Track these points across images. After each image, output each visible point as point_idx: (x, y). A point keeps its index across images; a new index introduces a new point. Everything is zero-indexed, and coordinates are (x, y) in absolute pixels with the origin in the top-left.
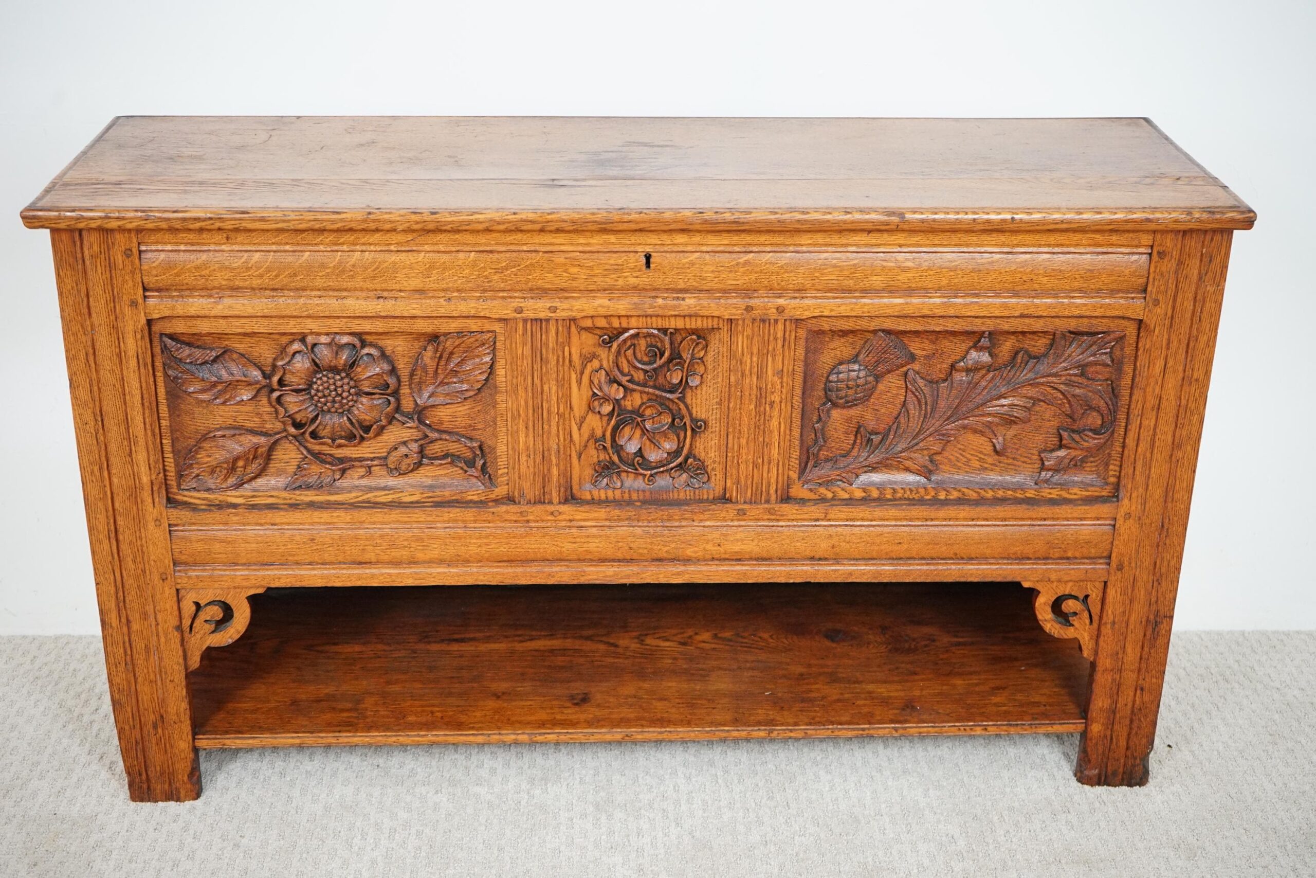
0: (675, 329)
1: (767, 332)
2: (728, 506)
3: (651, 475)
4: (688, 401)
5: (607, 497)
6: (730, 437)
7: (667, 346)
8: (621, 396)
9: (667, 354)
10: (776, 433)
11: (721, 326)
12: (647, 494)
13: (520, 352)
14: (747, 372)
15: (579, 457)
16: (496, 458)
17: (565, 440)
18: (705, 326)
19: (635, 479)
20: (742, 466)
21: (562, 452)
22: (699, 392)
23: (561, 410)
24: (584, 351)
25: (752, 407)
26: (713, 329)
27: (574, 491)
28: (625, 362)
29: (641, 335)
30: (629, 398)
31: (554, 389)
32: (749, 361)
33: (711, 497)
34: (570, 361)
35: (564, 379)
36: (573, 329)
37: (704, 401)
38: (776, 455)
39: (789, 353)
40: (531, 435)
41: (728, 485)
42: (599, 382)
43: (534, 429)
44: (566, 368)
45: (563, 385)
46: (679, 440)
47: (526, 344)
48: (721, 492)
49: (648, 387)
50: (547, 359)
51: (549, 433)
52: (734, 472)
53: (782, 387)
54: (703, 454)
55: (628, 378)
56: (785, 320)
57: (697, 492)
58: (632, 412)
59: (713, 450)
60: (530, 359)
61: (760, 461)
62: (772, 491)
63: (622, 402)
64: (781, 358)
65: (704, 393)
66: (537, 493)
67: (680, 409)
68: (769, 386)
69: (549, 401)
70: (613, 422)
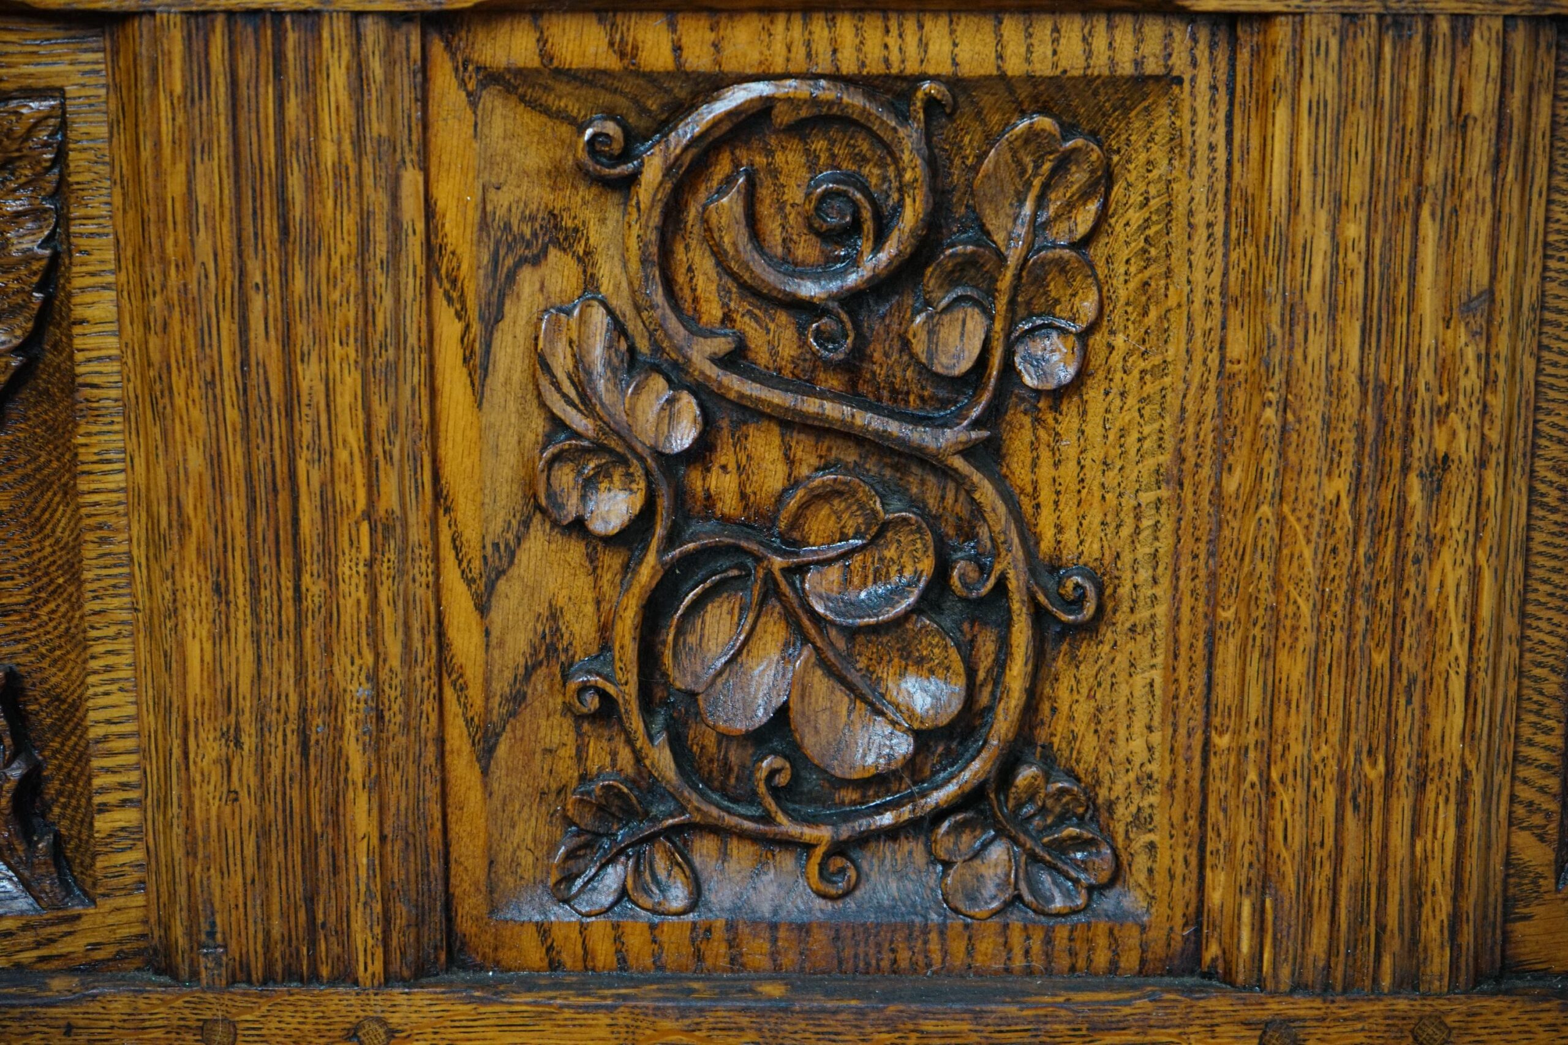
0: (956, 83)
1: (1414, 84)
2: (1219, 1003)
3: (839, 849)
4: (1019, 470)
5: (622, 961)
6: (1228, 651)
7: (914, 168)
8: (683, 437)
9: (910, 216)
10: (1457, 626)
11: (1180, 63)
12: (819, 942)
13: (175, 186)
14: (1314, 301)
15: (485, 751)
16: (83, 758)
17: (409, 658)
18: (1100, 65)
19: (760, 866)
20: (1285, 796)
21: (395, 717)
22: (1069, 421)
23: (389, 498)
24: (501, 201)
25: (1340, 485)
26: (1140, 82)
27: (465, 925)
28: (705, 265)
29: (782, 116)
30: (726, 455)
31: (349, 385)
32: (1322, 243)
33: (1130, 961)
34: (432, 250)
35: (400, 342)
36: (444, 78)
37: (1093, 474)
38: (1454, 744)
39: (1525, 204)
40: (242, 629)
41: (1216, 897)
42: (579, 360)
43: (255, 600)
44: (411, 287)
45: (393, 368)
46: (971, 673)
47: (207, 149)
48: (1181, 933)
49: (822, 395)
50: (313, 222)
51: (332, 619)
52: (1244, 827)
53: (1489, 381)
54: (1089, 745)
55: (721, 345)
56: (1509, 20)
57: (1062, 934)
58: (746, 526)
59: (1138, 726)
60: (226, 229)
61: (1375, 773)
62: (1433, 931)
63: (695, 480)
64: (1484, 225)
65: (1094, 429)
66: (277, 928)
67: (977, 511)
68: (1426, 374)
69: (325, 454)
70: (647, 571)
